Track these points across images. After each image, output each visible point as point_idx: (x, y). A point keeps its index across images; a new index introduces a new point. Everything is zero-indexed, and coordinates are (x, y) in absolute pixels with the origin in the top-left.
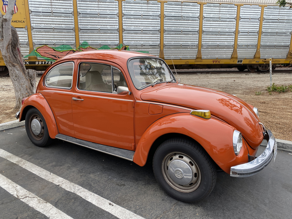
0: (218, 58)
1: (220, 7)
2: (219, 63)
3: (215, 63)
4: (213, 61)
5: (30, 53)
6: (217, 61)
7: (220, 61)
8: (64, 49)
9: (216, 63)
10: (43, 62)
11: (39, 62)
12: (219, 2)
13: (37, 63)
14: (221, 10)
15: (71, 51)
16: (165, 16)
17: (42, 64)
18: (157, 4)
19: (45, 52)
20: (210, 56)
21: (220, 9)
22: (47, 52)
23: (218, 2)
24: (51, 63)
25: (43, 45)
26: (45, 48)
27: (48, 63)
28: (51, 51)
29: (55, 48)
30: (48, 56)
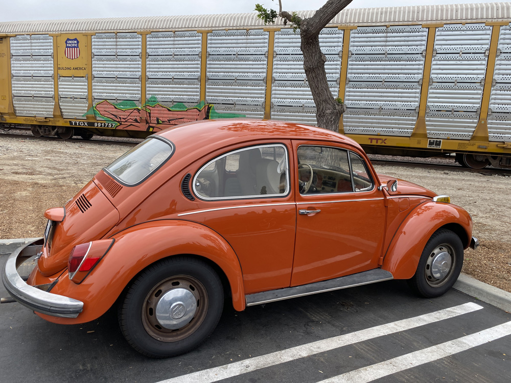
0: (382, 134)
1: (387, 33)
2: (383, 144)
3: (374, 143)
4: (369, 139)
5: (88, 110)
6: (380, 139)
7: (385, 140)
8: (127, 107)
9: (377, 142)
10: (103, 124)
11: (98, 123)
12: (387, 24)
13: (96, 125)
14: (388, 39)
15: (135, 109)
16: (275, 53)
17: (101, 126)
18: (264, 35)
19: (105, 109)
20: (363, 128)
21: (387, 37)
22: (107, 110)
23: (383, 24)
24: (112, 125)
25: (103, 101)
26: (106, 104)
27: (108, 125)
28: (111, 109)
29: (116, 105)
30: (109, 116)
